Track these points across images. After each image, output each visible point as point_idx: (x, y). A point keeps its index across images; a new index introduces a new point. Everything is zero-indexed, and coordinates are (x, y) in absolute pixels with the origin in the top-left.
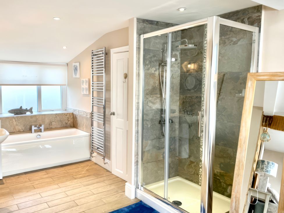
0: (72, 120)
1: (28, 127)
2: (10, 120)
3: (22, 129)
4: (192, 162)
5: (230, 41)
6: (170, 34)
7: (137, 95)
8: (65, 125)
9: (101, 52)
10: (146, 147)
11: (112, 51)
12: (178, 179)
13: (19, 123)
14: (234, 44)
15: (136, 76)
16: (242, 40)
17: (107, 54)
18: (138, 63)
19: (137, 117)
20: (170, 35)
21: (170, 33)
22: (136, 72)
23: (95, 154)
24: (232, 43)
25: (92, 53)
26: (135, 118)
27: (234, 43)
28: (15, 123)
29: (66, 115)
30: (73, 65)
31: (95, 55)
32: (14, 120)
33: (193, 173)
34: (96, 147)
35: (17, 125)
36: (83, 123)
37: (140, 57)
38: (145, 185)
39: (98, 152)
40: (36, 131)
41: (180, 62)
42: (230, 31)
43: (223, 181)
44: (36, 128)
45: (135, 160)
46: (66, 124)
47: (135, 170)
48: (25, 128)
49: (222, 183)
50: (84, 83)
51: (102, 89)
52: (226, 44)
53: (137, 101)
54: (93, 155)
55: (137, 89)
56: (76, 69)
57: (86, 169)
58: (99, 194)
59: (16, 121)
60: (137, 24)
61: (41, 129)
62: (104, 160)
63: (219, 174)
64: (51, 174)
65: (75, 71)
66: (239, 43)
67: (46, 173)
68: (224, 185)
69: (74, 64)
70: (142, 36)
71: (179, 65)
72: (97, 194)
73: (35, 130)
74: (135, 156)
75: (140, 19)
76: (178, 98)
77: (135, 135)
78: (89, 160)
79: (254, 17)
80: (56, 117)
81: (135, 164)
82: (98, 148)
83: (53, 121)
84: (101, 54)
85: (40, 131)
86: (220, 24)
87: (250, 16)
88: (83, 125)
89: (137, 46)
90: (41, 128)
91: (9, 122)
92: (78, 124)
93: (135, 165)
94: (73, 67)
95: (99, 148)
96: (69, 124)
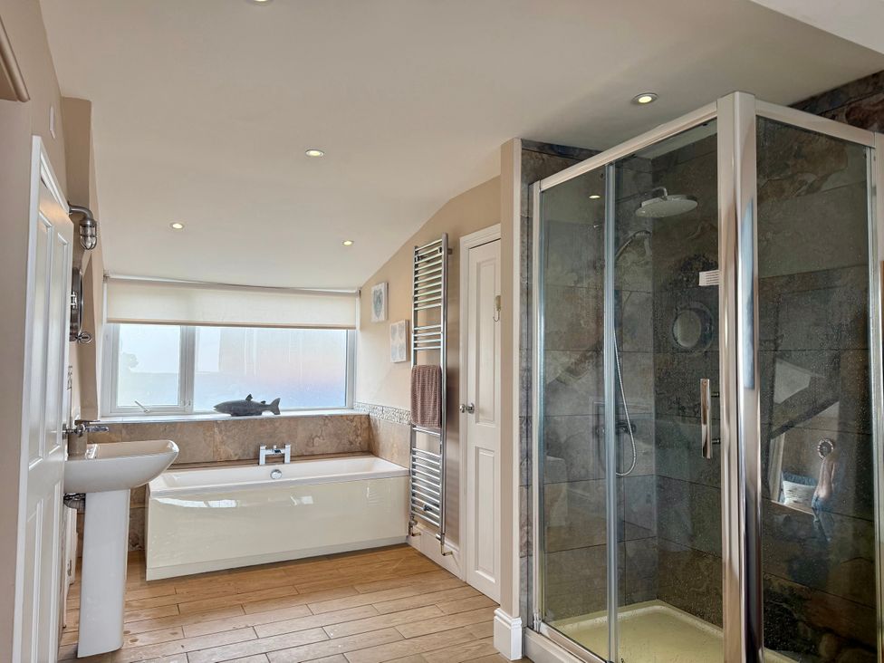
0: (365, 435)
1: (252, 449)
2: (208, 430)
3: (236, 455)
4: (698, 554)
5: (797, 184)
6: (611, 167)
7: (525, 346)
8: (347, 447)
9: (437, 248)
10: (554, 500)
11: (466, 242)
12: (658, 607)
13: (228, 437)
14: (809, 191)
15: (521, 295)
16: (834, 176)
17: (452, 251)
18: (525, 258)
19: (525, 410)
20: (612, 170)
21: (611, 164)
22: (521, 284)
23: (418, 528)
24: (804, 188)
25: (417, 252)
26: (521, 412)
27: (809, 187)
28: (218, 438)
29: (352, 421)
30: (372, 292)
31: (423, 257)
32: (216, 430)
33: (703, 589)
34: (421, 504)
35: (223, 443)
36: (392, 440)
37: (532, 243)
38: (554, 619)
39: (427, 521)
40: (269, 460)
41: (650, 259)
42: (795, 156)
43: (804, 619)
44: (270, 452)
45: (521, 538)
46: (351, 443)
47: (521, 571)
48: (244, 451)
49: (800, 624)
50: (397, 334)
51: (439, 343)
52: (786, 194)
53: (524, 365)
54: (415, 529)
55: (525, 331)
56: (379, 300)
57: (394, 567)
58: (417, 640)
59: (220, 432)
60: (523, 154)
61: (283, 456)
62: (442, 544)
63: (786, 593)
64: (295, 578)
65: (375, 307)
66: (827, 186)
67: (283, 573)
68: (805, 631)
69: (374, 288)
70: (536, 185)
71: (648, 267)
72: (412, 640)
73: (268, 458)
74: (521, 527)
75: (530, 141)
76: (651, 362)
77: (521, 464)
78: (405, 545)
79: (867, 108)
80: (325, 425)
81: (521, 551)
82: (427, 508)
83: (317, 436)
84: (436, 252)
85: (281, 459)
86: (758, 117)
87: (853, 105)
88: (392, 445)
89: (522, 212)
90: (282, 451)
91: (204, 434)
92: (381, 445)
93: (523, 554)
94: (372, 296)
95: (430, 509)
96: (358, 444)
